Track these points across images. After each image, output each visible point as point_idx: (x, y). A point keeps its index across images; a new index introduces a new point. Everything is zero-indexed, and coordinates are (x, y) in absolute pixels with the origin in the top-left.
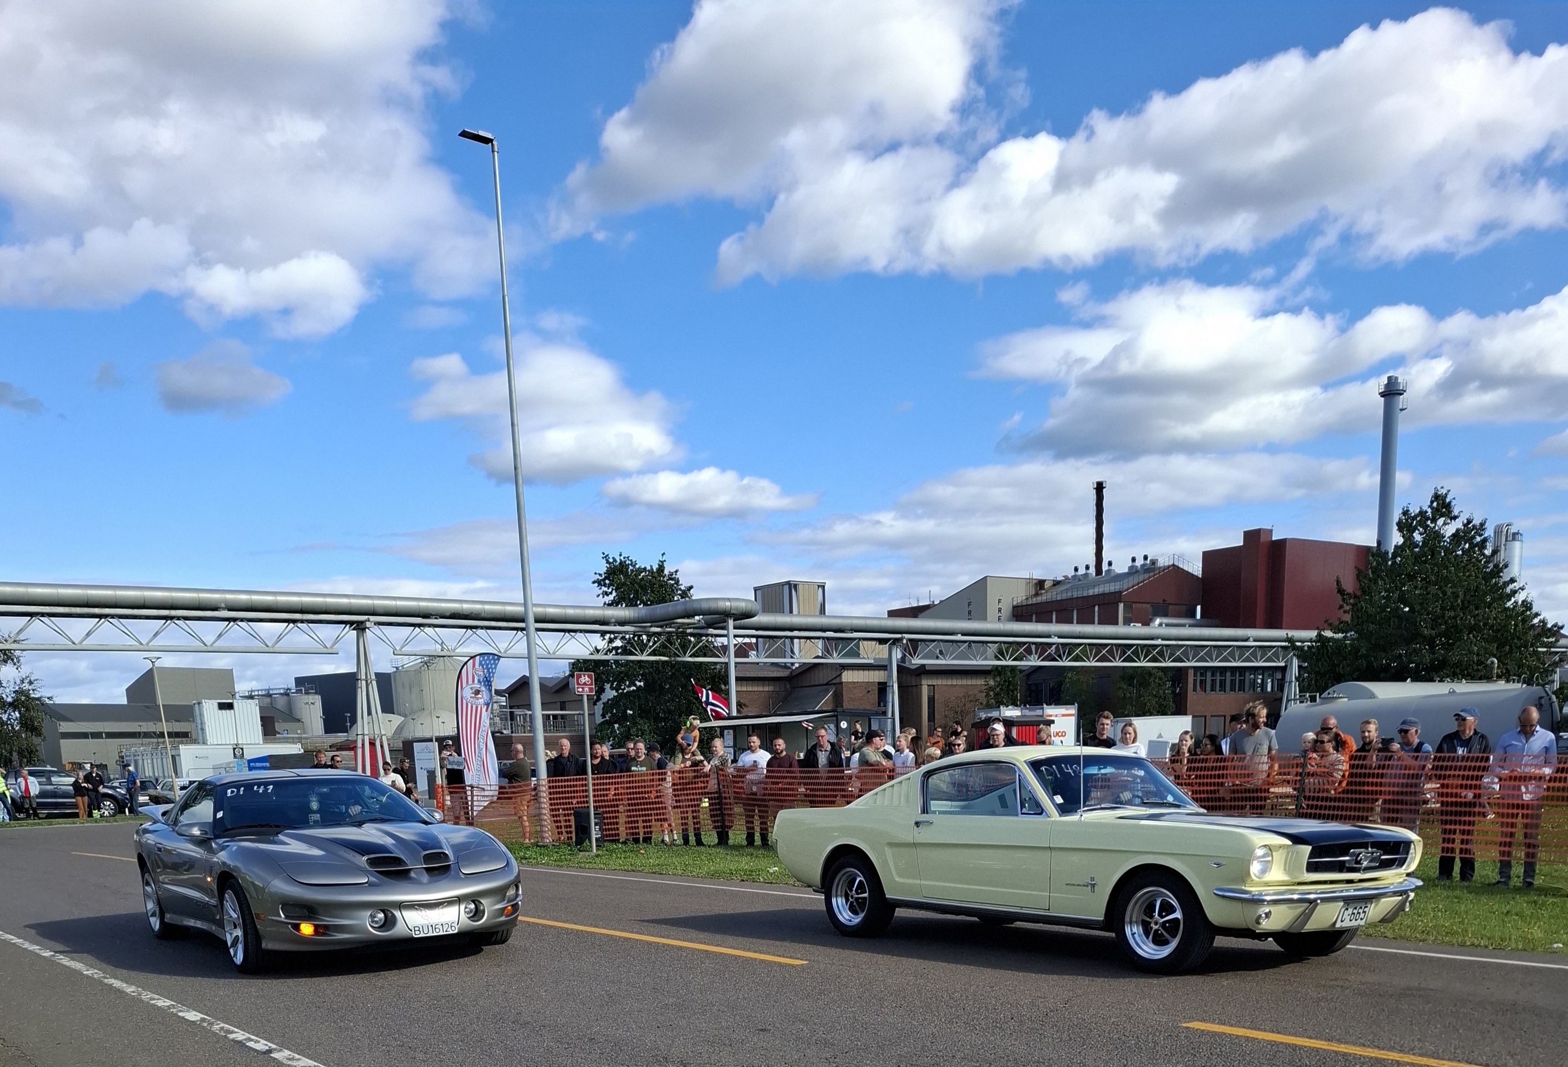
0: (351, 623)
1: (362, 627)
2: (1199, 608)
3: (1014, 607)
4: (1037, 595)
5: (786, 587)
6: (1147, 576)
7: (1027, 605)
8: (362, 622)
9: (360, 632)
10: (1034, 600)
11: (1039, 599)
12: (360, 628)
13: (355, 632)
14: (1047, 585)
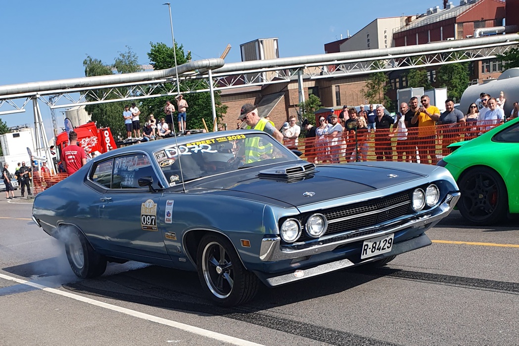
0: (30, 96)
1: (35, 97)
2: (504, 20)
3: (394, 34)
4: (407, 25)
5: (257, 43)
6: (471, 6)
7: (401, 32)
8: (35, 95)
9: (34, 100)
10: (405, 29)
11: (408, 28)
12: (33, 97)
13: (32, 100)
14: (414, 18)
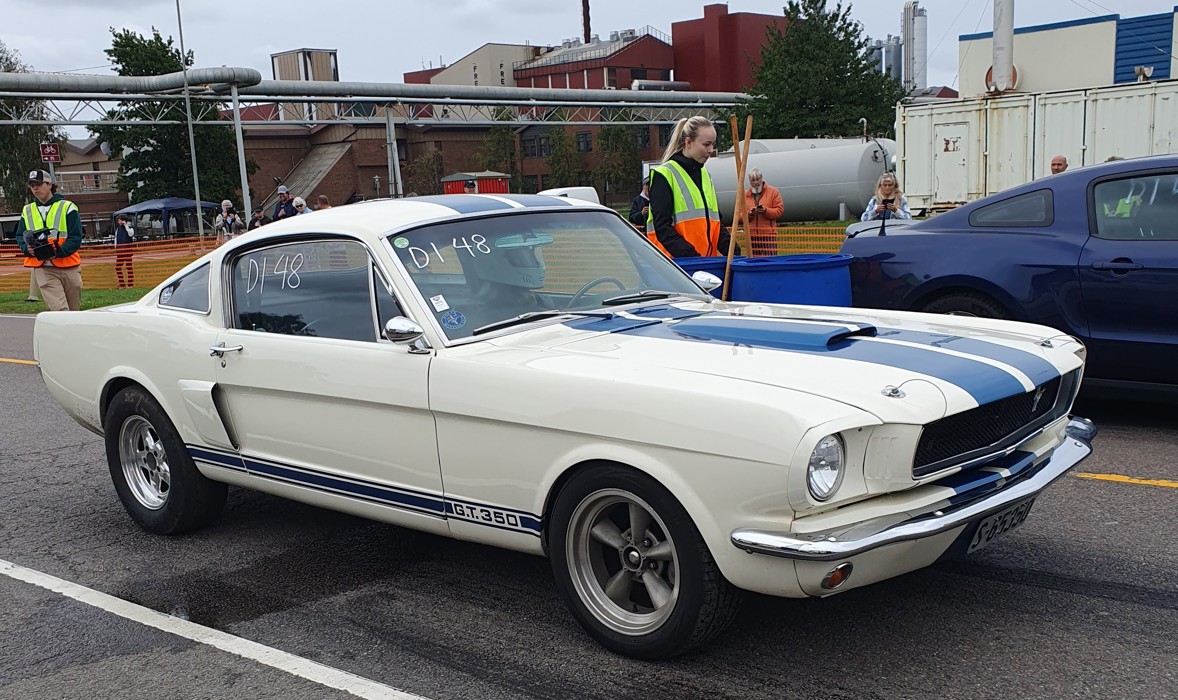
2: (672, 72)
3: (514, 72)
4: (534, 60)
5: (301, 56)
6: (626, 43)
7: (525, 69)
10: (532, 65)
11: (535, 64)
14: (542, 51)
